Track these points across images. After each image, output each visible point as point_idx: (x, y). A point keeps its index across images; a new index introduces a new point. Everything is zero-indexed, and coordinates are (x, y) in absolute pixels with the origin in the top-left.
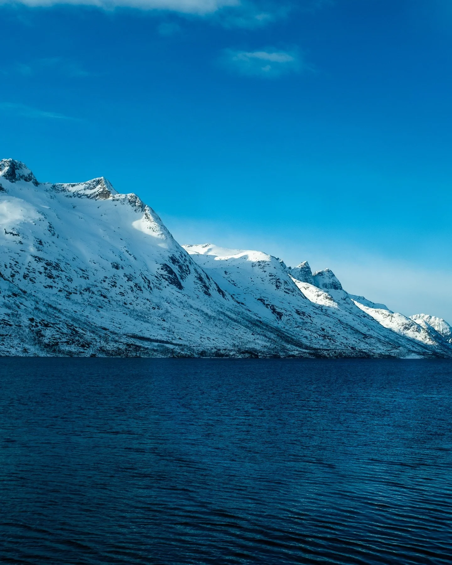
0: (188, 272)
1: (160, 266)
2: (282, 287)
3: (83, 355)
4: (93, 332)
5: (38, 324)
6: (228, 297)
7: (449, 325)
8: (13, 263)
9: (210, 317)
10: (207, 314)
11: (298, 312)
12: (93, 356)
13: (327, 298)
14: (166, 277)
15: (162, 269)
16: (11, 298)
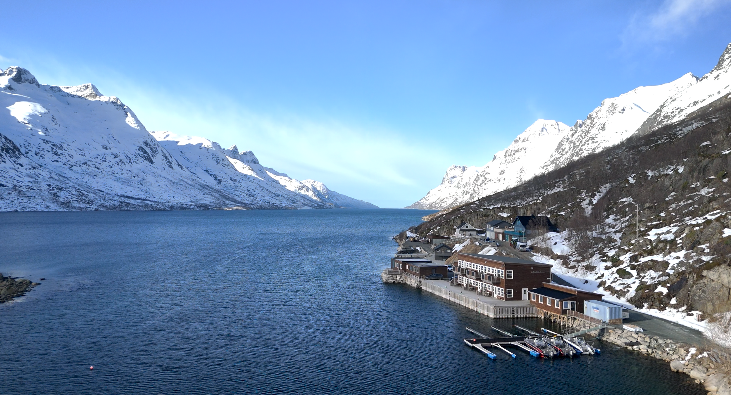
0: (156, 152)
1: (137, 148)
2: (221, 162)
3: (89, 209)
4: (94, 194)
5: (55, 189)
6: (185, 169)
7: (326, 187)
8: (27, 144)
9: (174, 183)
10: (171, 181)
11: (232, 179)
12: (96, 210)
13: (249, 169)
14: (142, 156)
15: (139, 150)
16: (31, 170)
